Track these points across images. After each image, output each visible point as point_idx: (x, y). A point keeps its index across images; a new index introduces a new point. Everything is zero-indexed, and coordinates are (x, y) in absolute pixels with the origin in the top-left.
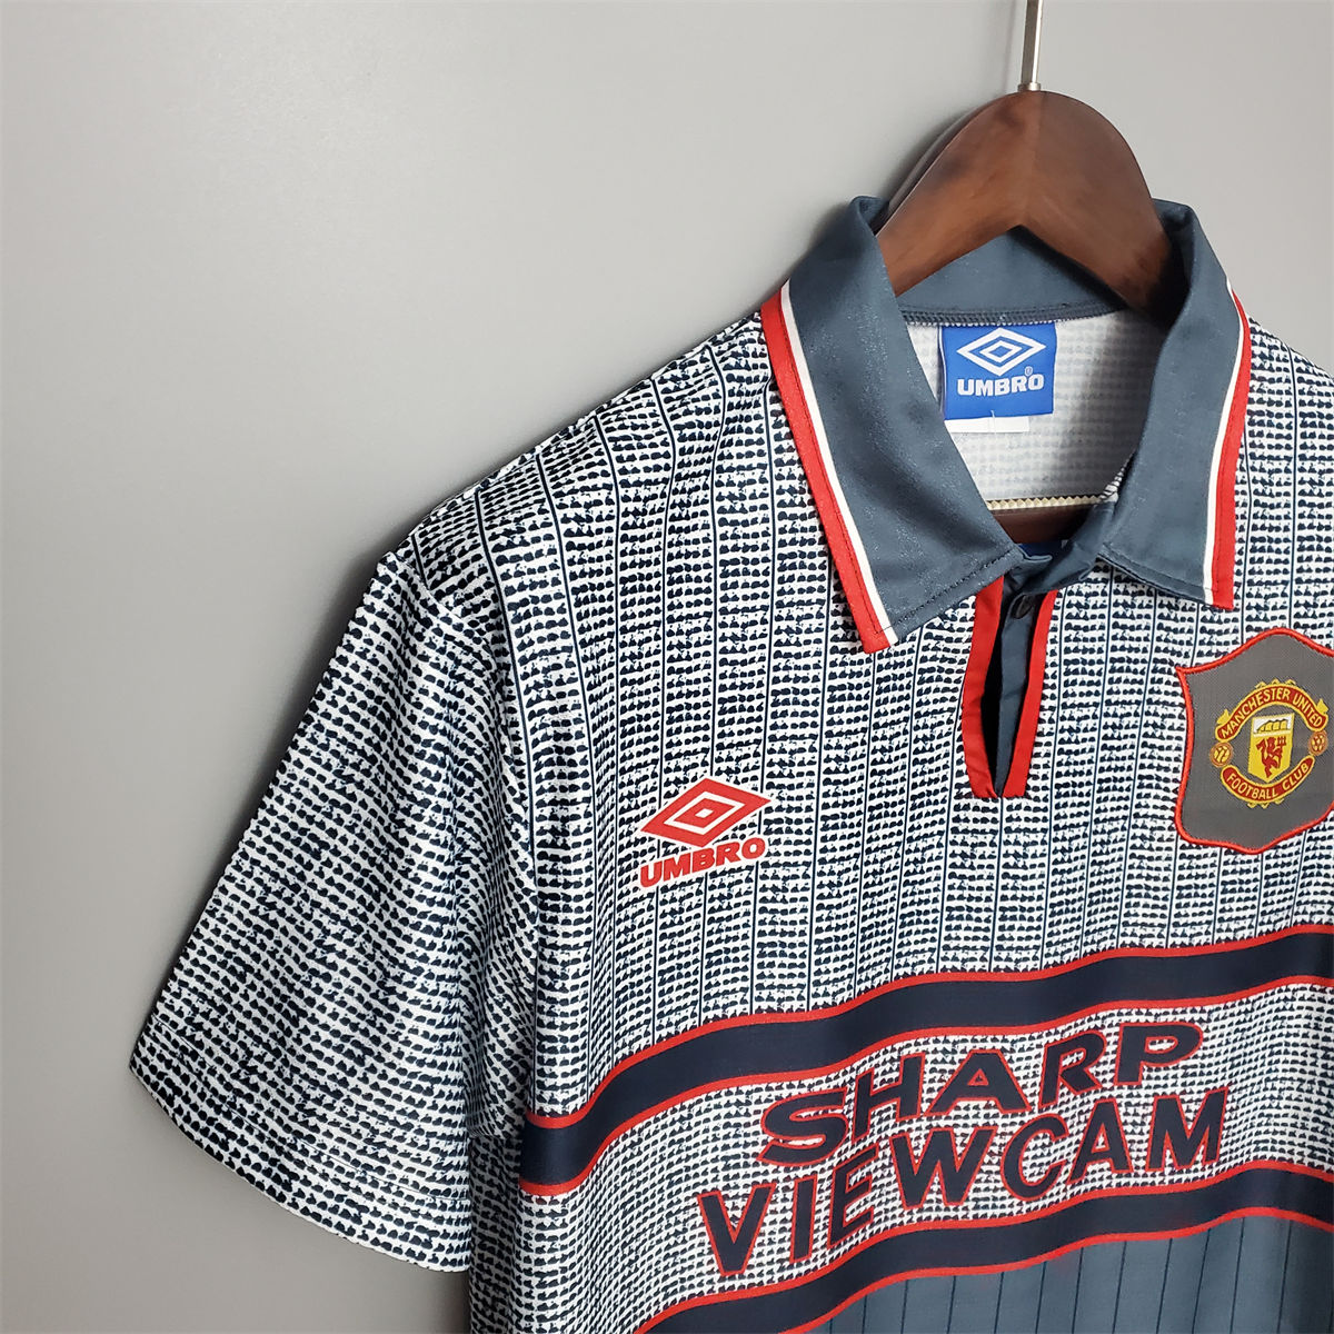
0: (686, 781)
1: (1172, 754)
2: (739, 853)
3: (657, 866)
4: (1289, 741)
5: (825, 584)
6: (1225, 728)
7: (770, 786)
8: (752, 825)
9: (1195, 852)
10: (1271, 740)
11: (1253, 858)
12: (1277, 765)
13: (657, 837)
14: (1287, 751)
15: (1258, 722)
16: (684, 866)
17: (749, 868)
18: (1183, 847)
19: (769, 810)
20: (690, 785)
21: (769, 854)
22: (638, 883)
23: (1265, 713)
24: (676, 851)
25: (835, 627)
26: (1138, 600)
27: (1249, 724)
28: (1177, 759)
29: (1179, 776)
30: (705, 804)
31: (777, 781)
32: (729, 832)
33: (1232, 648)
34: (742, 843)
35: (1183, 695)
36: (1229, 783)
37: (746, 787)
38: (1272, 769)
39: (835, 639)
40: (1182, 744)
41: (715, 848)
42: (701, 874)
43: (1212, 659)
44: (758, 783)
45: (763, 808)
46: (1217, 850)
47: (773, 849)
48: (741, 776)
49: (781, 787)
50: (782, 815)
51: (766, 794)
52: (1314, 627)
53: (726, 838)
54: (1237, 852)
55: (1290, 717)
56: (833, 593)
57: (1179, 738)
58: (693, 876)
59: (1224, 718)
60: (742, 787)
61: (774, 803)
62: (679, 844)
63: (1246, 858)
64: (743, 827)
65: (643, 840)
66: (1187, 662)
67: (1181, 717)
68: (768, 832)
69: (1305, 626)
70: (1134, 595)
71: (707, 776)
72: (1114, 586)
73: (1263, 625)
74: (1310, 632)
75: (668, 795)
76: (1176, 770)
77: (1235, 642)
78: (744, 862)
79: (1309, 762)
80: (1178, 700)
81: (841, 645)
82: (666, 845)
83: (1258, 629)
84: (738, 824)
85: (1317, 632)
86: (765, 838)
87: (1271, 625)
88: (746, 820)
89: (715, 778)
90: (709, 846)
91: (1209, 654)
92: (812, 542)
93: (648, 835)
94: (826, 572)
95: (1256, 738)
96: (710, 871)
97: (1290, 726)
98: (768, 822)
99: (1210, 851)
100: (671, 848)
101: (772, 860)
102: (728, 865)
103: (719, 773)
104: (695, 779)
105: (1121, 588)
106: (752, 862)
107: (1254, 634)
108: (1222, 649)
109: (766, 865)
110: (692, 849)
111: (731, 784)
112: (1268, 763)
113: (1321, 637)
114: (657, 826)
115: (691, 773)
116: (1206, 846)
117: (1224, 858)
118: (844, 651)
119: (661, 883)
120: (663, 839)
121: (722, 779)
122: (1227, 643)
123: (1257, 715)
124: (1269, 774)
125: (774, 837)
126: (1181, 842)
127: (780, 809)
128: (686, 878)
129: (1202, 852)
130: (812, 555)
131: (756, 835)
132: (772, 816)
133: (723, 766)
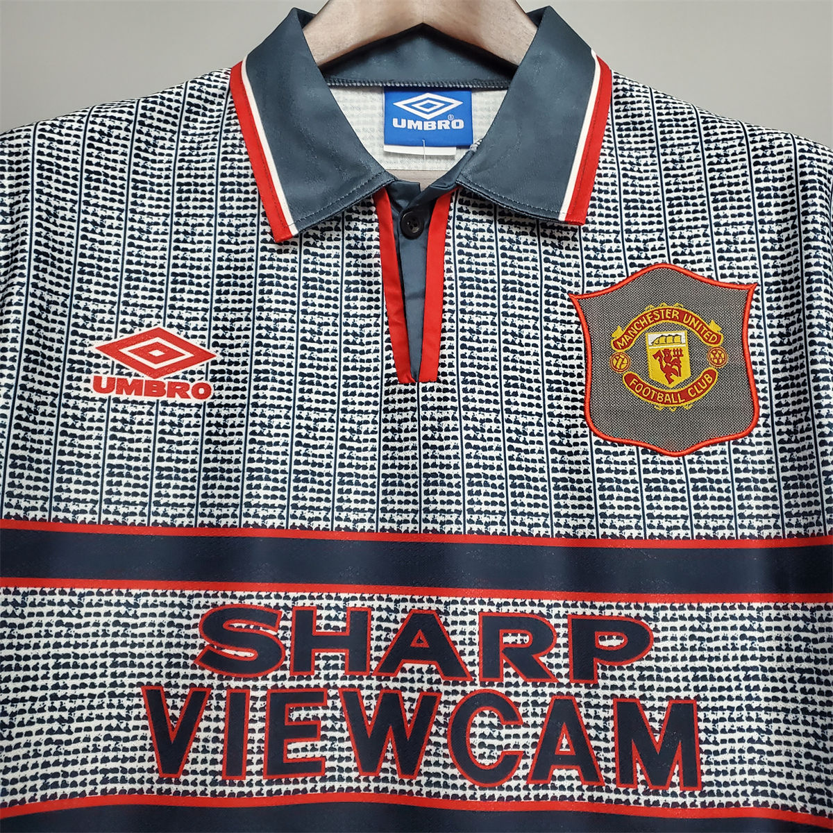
0: (141, 325)
1: (575, 362)
2: (189, 393)
3: (109, 380)
4: (686, 353)
5: (256, 204)
6: (620, 340)
7: (215, 344)
8: (200, 372)
9: (612, 449)
10: (667, 351)
11: (673, 459)
12: (678, 374)
13: (112, 359)
14: (685, 360)
15: (651, 337)
16: (136, 387)
17: (198, 406)
18: (597, 443)
19: (214, 363)
20: (144, 330)
21: (214, 397)
22: (90, 386)
23: (656, 329)
24: (129, 374)
25: (264, 233)
26: (523, 238)
27: (643, 338)
28: (579, 367)
29: (583, 380)
30: (157, 346)
31: (221, 341)
32: (180, 373)
33: (618, 280)
34: (192, 385)
35: (577, 315)
36: (633, 387)
37: (196, 342)
38: (673, 377)
39: (264, 241)
40: (582, 354)
41: (166, 382)
42: (153, 399)
43: (602, 288)
44: (206, 341)
45: (210, 361)
46: (634, 448)
47: (217, 393)
48: (190, 333)
49: (224, 346)
50: (225, 367)
51: (212, 350)
52: (693, 262)
53: (177, 377)
54: (654, 453)
55: (683, 334)
56: (262, 210)
57: (579, 349)
58: (146, 399)
59: (619, 332)
60: (192, 341)
61: (219, 358)
62: (133, 371)
63: (666, 459)
64: (192, 372)
65: (98, 356)
66: (579, 290)
67: (578, 332)
68: (214, 380)
69: (685, 262)
70: (518, 234)
71: (160, 326)
72: (499, 226)
73: (645, 262)
74: (689, 266)
75: (124, 331)
76: (580, 376)
77: (620, 275)
78: (194, 401)
79: (712, 373)
80: (574, 319)
81: (269, 246)
82: (119, 366)
83: (641, 265)
84: (189, 369)
85: (697, 266)
86: (211, 384)
87: (652, 261)
88: (196, 367)
89: (166, 329)
90: (161, 379)
91: (598, 284)
92: (246, 176)
93: (102, 354)
94: (256, 196)
95: (652, 350)
96: (162, 399)
97: (684, 340)
98: (213, 372)
99: (626, 449)
100: (125, 371)
101: (217, 402)
102: (178, 399)
103: (171, 326)
104: (149, 326)
105: (505, 228)
106: (200, 402)
107: (638, 269)
108: (610, 280)
109: (211, 405)
110: (145, 378)
111: (181, 337)
112: (668, 372)
113: (701, 270)
114: (113, 350)
115: (146, 321)
116: (621, 444)
117: (643, 457)
118: (272, 251)
119: (114, 395)
120: (117, 362)
121: (174, 331)
122: (613, 276)
123: (649, 331)
124: (670, 381)
125: (218, 384)
126: (595, 439)
127: (222, 363)
128: (139, 398)
129: (619, 449)
130: (246, 185)
131: (203, 381)
132: (217, 368)
133: (175, 322)
